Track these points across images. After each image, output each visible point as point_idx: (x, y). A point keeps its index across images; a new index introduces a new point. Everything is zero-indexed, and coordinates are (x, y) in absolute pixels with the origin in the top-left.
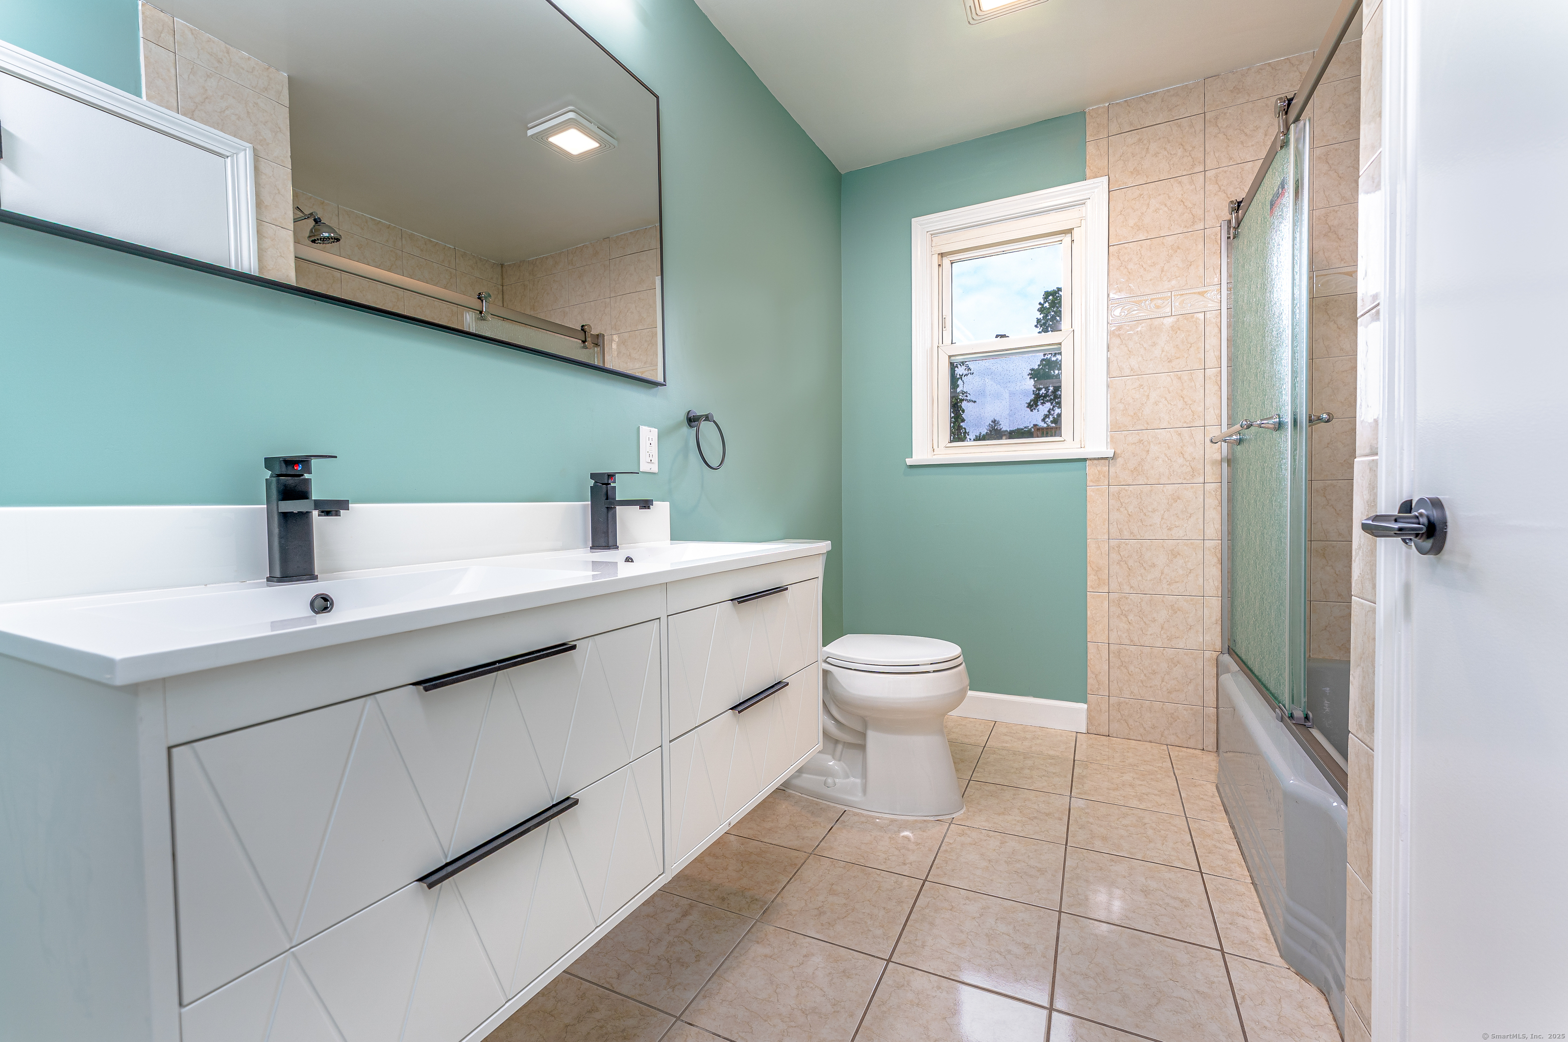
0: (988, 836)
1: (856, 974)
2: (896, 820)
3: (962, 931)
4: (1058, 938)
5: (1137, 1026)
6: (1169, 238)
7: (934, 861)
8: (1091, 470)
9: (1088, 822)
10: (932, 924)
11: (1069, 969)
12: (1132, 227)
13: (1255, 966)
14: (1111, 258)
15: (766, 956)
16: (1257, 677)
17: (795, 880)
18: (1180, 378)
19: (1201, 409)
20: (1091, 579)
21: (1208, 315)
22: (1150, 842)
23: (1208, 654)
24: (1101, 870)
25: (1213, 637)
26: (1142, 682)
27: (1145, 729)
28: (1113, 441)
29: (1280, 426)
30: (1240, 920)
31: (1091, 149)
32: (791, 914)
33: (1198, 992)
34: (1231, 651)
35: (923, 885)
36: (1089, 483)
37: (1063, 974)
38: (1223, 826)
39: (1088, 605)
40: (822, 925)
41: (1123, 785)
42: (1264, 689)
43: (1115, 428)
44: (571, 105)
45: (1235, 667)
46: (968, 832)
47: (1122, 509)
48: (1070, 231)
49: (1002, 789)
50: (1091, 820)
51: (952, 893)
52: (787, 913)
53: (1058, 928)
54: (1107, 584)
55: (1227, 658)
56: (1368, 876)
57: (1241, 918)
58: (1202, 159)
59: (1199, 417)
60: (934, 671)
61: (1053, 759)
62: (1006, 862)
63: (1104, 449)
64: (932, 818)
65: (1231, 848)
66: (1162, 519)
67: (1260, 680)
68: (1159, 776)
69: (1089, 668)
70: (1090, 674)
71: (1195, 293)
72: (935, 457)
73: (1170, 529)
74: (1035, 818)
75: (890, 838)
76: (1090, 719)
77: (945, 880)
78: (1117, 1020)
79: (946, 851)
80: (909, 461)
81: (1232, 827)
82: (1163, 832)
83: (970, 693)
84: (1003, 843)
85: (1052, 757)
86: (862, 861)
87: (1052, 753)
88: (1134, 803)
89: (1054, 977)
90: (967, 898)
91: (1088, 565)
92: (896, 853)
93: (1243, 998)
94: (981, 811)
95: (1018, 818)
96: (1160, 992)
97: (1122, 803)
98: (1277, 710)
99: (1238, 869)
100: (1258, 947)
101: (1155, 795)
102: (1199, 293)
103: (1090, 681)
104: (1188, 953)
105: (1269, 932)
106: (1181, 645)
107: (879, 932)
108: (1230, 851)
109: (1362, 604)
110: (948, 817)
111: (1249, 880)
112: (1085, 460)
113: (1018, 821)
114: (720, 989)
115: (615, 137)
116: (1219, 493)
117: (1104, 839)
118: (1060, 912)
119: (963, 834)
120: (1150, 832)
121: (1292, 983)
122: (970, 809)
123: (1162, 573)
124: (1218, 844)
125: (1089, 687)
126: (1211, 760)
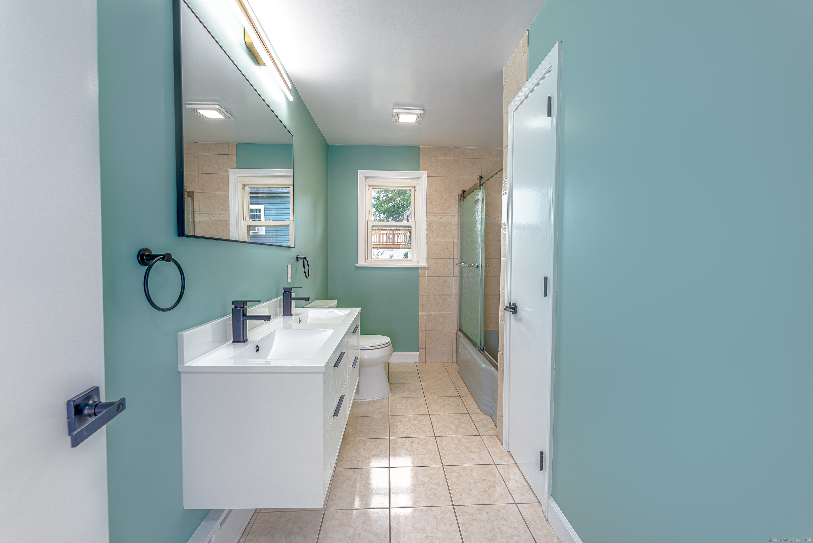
0: (402, 399)
1: (382, 444)
2: (371, 401)
3: (406, 426)
4: (431, 421)
5: (455, 434)
6: (444, 196)
7: (389, 410)
8: (421, 271)
9: (428, 389)
10: (397, 426)
11: (436, 427)
12: (434, 190)
13: (476, 415)
14: (427, 199)
15: (352, 447)
16: (470, 338)
17: (348, 426)
18: (447, 242)
19: (453, 253)
20: (421, 309)
21: (455, 223)
22: (446, 391)
23: (454, 331)
24: (436, 401)
25: (455, 327)
26: (435, 342)
27: (436, 358)
28: (427, 262)
29: (478, 267)
30: (471, 406)
31: (421, 160)
32: (353, 435)
33: (466, 424)
34: (461, 330)
35: (389, 417)
36: (420, 276)
37: (435, 428)
38: (462, 383)
39: (419, 318)
40: (364, 435)
41: (434, 377)
42: (472, 342)
43: (428, 257)
44: (218, 102)
45: (462, 335)
46: (396, 400)
47: (430, 285)
48: (415, 187)
49: (400, 385)
50: (429, 389)
51: (399, 417)
52: (351, 435)
53: (430, 419)
54: (425, 310)
55: (459, 332)
56: (502, 382)
57: (471, 405)
58: (454, 173)
59: (452, 255)
60: (384, 347)
61: (412, 372)
62: (410, 405)
63: (425, 264)
64: (382, 398)
65: (465, 389)
66: (442, 288)
67: (470, 339)
68: (443, 372)
69: (419, 340)
70: (420, 342)
71: (451, 215)
72: (366, 264)
73: (444, 291)
74: (413, 391)
75: (372, 406)
76: (420, 357)
77: (395, 414)
78: (451, 434)
79: (391, 406)
80: (357, 265)
81: (465, 383)
82: (448, 388)
83: (394, 353)
84: (407, 400)
85: (411, 372)
86: (366, 415)
87: (410, 370)
88: (439, 382)
89: (433, 430)
90: (403, 417)
91: (420, 304)
92: (376, 410)
93: (475, 422)
94: (396, 392)
95: (408, 392)
96: (458, 426)
97: (435, 382)
98: (477, 347)
99: (468, 394)
100: (476, 411)
101: (444, 378)
102: (452, 216)
103: (420, 344)
104: (462, 416)
105: (478, 407)
106: (447, 329)
107: (383, 432)
108: (465, 390)
109: (501, 322)
110: (387, 396)
111: (471, 396)
112: (419, 268)
113: (409, 393)
114: (343, 459)
115: (232, 115)
116: (457, 280)
117: (434, 393)
118: (429, 414)
119: (394, 401)
120: (445, 389)
121: (484, 416)
122: (393, 393)
123: (442, 306)
124: (462, 389)
125: (419, 346)
126: (455, 365)
